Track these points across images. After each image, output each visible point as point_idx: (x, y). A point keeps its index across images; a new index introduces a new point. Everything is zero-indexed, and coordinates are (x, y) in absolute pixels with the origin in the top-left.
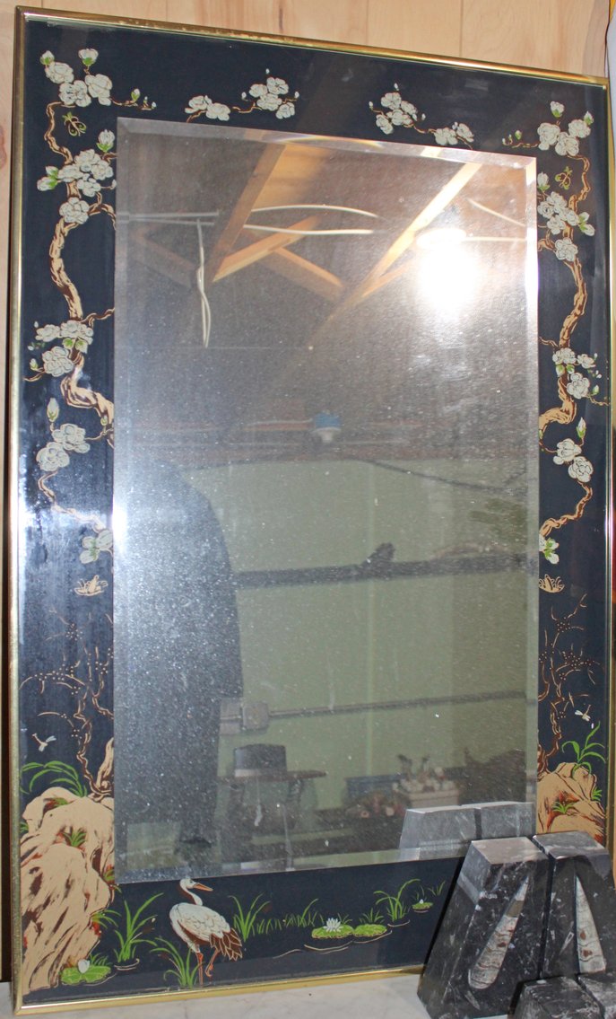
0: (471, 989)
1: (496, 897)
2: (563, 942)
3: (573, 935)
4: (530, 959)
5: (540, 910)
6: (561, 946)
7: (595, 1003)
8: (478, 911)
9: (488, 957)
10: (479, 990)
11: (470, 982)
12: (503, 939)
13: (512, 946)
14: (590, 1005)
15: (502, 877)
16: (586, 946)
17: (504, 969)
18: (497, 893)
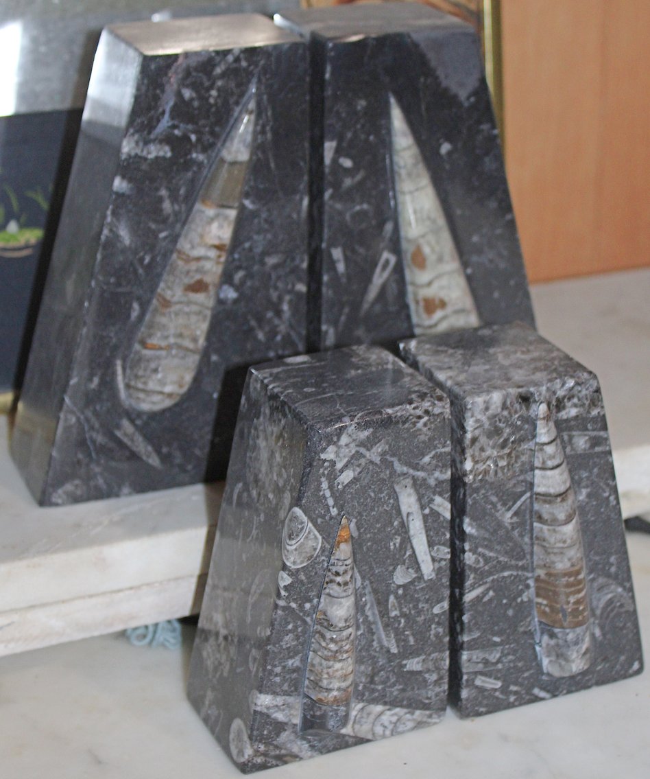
0: (132, 416)
1: (166, 152)
2: (368, 280)
3: (393, 260)
4: (283, 328)
5: (295, 191)
6: (365, 290)
7: (439, 392)
8: (120, 195)
9: (164, 320)
10: (153, 416)
11: (123, 394)
12: (198, 271)
13: (230, 294)
14: (423, 396)
15: (179, 94)
16: (429, 284)
17: (214, 358)
18: (168, 139)
